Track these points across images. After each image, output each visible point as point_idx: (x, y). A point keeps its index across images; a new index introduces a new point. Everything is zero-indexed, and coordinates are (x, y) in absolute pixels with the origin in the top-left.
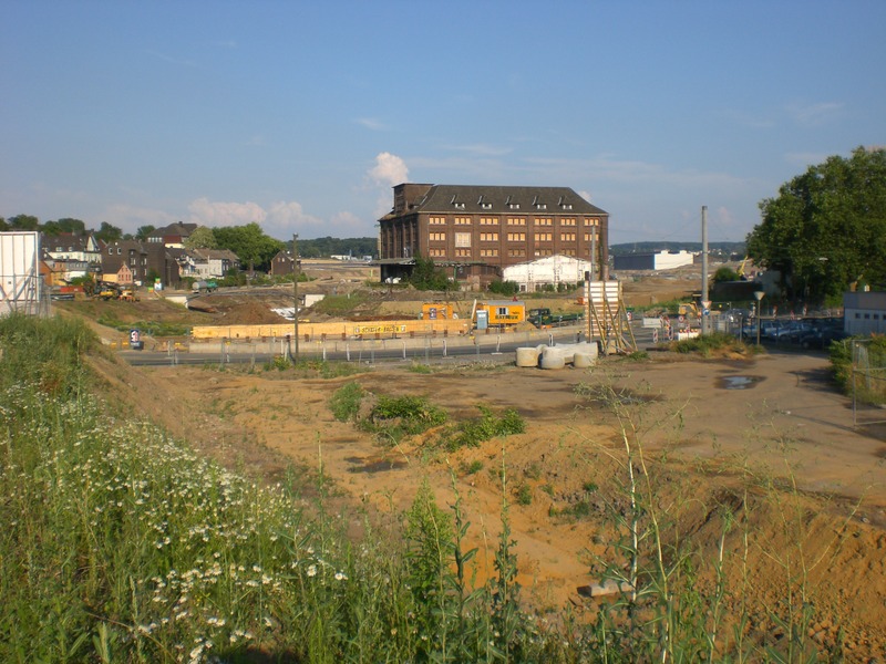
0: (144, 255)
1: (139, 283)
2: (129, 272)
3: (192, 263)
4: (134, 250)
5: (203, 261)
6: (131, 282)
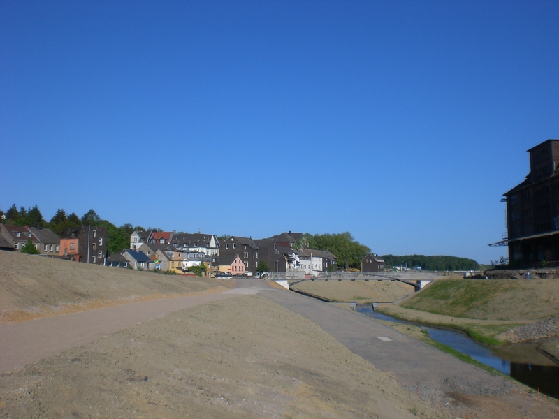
0: (255, 250)
2: (242, 264)
3: (298, 259)
4: (247, 246)
5: (307, 258)
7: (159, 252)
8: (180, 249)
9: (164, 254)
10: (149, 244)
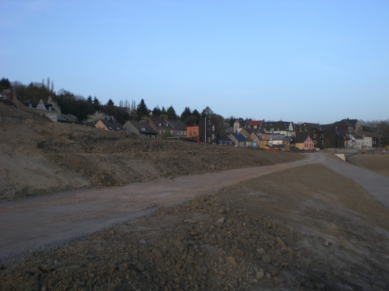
0: (322, 132)
1: (318, 149)
2: (312, 142)
3: (353, 139)
4: (316, 129)
5: (361, 138)
6: (312, 148)
7: (253, 134)
8: (267, 132)
9: (257, 135)
10: (246, 129)
